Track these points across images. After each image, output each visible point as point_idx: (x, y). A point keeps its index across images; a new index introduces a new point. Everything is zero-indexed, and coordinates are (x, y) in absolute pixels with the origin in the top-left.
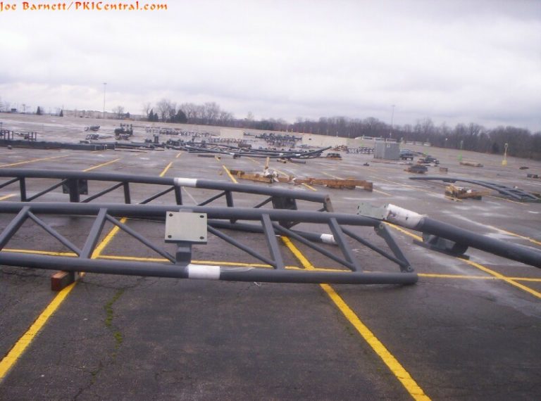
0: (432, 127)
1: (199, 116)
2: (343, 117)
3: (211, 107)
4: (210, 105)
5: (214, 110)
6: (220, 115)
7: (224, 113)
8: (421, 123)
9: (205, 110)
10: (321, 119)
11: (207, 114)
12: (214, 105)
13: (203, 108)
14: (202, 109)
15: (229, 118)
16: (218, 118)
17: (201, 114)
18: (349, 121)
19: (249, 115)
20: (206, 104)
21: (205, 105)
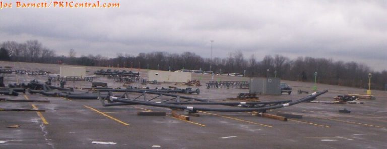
0: (242, 60)
1: (22, 54)
2: (161, 53)
3: (33, 45)
4: (32, 43)
5: (35, 47)
6: (42, 52)
7: (46, 51)
8: (233, 57)
9: (27, 48)
10: (140, 54)
11: (29, 51)
12: (36, 42)
13: (25, 46)
14: (23, 47)
15: (51, 55)
16: (40, 56)
17: (23, 52)
18: (167, 55)
19: (71, 52)
20: (28, 42)
21: (27, 44)
